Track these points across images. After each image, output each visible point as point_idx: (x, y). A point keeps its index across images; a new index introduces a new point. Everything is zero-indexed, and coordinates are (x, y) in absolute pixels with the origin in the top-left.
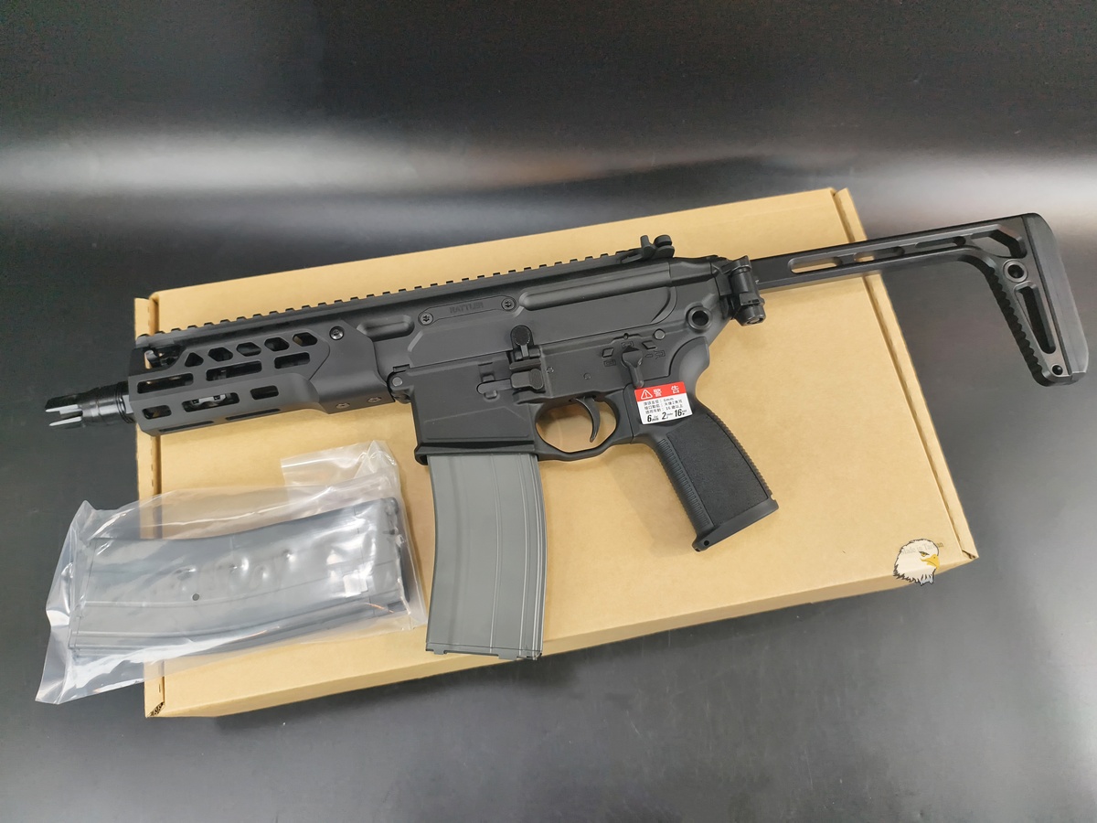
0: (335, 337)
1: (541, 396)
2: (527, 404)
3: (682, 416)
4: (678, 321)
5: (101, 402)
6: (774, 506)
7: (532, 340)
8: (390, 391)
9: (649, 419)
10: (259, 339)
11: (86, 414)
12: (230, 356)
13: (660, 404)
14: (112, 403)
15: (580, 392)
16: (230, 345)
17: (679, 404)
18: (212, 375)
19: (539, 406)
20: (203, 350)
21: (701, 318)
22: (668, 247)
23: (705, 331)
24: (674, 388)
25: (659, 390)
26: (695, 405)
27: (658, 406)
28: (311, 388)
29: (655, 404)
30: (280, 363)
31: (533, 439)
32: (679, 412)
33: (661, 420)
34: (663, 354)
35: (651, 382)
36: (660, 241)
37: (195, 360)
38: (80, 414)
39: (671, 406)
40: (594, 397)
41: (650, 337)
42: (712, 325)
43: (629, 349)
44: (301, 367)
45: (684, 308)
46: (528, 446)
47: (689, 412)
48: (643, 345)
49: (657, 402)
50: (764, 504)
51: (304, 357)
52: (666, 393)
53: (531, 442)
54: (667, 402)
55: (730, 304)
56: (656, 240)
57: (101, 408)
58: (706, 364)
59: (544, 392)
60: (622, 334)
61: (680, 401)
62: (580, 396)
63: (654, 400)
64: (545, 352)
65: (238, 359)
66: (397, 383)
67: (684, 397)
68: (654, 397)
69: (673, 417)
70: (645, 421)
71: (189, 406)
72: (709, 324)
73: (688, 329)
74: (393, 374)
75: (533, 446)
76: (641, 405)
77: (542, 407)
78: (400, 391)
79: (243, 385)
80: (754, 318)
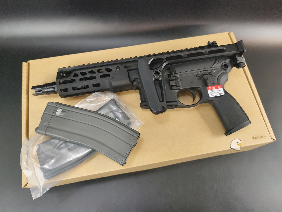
0: (117, 70)
1: (179, 88)
2: (174, 90)
3: (222, 95)
4: (219, 67)
5: (48, 87)
6: (250, 122)
7: (175, 71)
8: (133, 85)
9: (212, 95)
10: (95, 70)
11: (43, 91)
12: (86, 74)
13: (214, 91)
14: (51, 88)
15: (189, 87)
16: (87, 71)
17: (220, 91)
18: (81, 80)
19: (177, 91)
20: (78, 72)
21: (226, 66)
22: (216, 44)
23: (227, 70)
24: (219, 86)
25: (214, 87)
26: (225, 92)
27: (214, 92)
28: (111, 84)
29: (213, 91)
30: (101, 77)
31: (177, 101)
32: (221, 94)
33: (215, 96)
34: (215, 76)
35: (212, 85)
36: (214, 43)
37: (76, 75)
38: (41, 91)
39: (218, 92)
40: (194, 89)
41: (210, 71)
42: (229, 68)
43: (205, 74)
44: (107, 78)
45: (221, 63)
46: (175, 103)
47: (224, 94)
48: (209, 74)
49: (214, 90)
50: (248, 121)
51: (108, 75)
52: (217, 88)
53: (176, 102)
54: (217, 91)
55: (234, 62)
56: (212, 43)
57: (48, 89)
58: (227, 80)
59: (179, 87)
60: (203, 70)
61: (221, 90)
62: (190, 89)
63: (213, 90)
64: (179, 75)
65: (89, 75)
66: (135, 83)
67: (222, 89)
68: (213, 89)
69: (219, 95)
70: (210, 96)
71: (74, 89)
72: (228, 68)
73: (222, 69)
74: (134, 81)
75: (177, 102)
76: (209, 91)
77: (178, 91)
78: (136, 86)
79: (90, 83)
80: (242, 66)
